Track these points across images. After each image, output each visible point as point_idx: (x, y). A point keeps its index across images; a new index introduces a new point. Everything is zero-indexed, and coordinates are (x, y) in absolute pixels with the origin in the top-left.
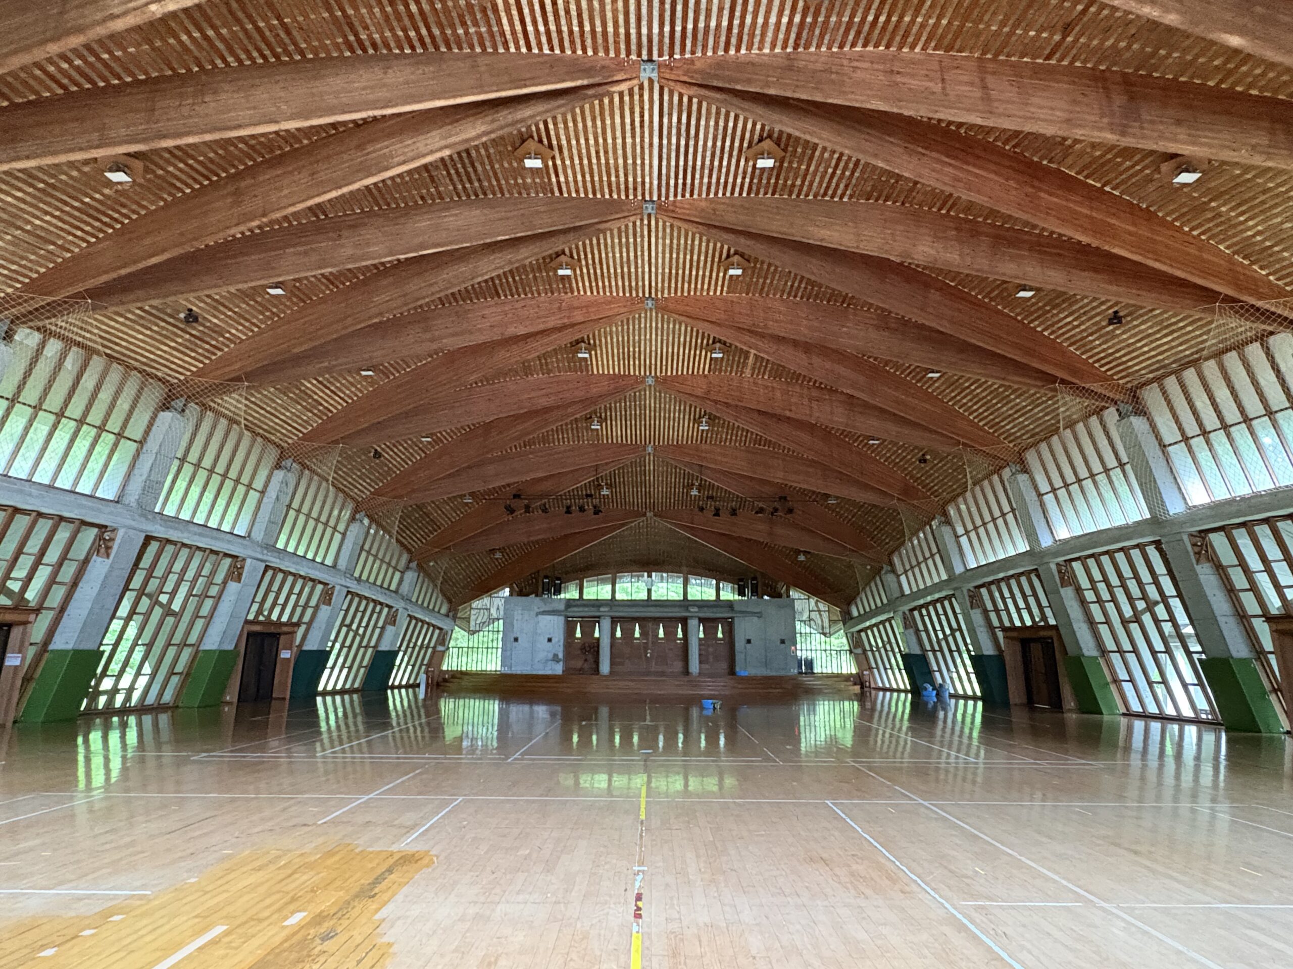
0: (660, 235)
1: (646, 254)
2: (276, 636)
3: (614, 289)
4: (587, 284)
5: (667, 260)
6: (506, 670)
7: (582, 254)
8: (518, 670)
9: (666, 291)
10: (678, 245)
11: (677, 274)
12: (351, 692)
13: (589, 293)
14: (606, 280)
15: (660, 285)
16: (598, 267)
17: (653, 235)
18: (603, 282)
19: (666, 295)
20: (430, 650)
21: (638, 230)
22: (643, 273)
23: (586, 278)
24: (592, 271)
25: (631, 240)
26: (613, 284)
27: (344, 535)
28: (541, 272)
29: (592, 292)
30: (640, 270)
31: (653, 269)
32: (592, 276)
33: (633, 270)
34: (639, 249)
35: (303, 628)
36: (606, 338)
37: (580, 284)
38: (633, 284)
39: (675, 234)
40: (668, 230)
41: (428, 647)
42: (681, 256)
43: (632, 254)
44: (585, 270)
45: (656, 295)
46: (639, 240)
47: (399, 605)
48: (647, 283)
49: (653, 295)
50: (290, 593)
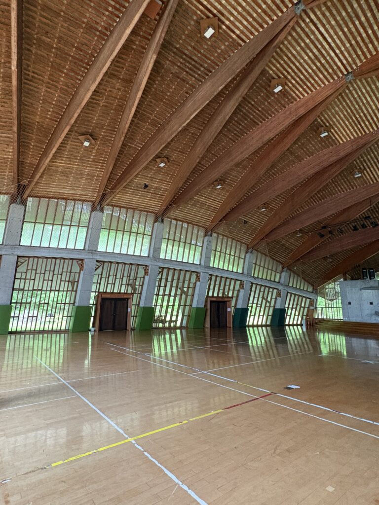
0: (324, 21)
1: (324, 43)
2: (225, 302)
3: (320, 83)
4: (301, 89)
5: (343, 37)
6: (346, 319)
7: (284, 72)
8: (353, 320)
9: (358, 61)
10: (343, 19)
11: (357, 42)
12: (266, 326)
13: (306, 95)
14: (311, 79)
15: (350, 59)
16: (300, 74)
17: (319, 26)
18: (310, 82)
19: (359, 64)
20: (306, 309)
21: (307, 30)
22: (332, 58)
23: (298, 86)
24: (298, 79)
25: (308, 41)
26: (317, 79)
27: (244, 259)
28: (270, 98)
29: (308, 93)
30: (328, 58)
31: (338, 51)
32: (301, 82)
33: (323, 61)
34: (317, 44)
35: (234, 299)
36: (335, 118)
37: (297, 92)
38: (330, 71)
39: (335, 12)
40: (328, 14)
41: (304, 307)
42: (351, 26)
43: (315, 50)
44: (294, 82)
45: (352, 68)
46: (312, 37)
47: (280, 288)
48: (339, 64)
49: (350, 70)
50: (225, 285)
